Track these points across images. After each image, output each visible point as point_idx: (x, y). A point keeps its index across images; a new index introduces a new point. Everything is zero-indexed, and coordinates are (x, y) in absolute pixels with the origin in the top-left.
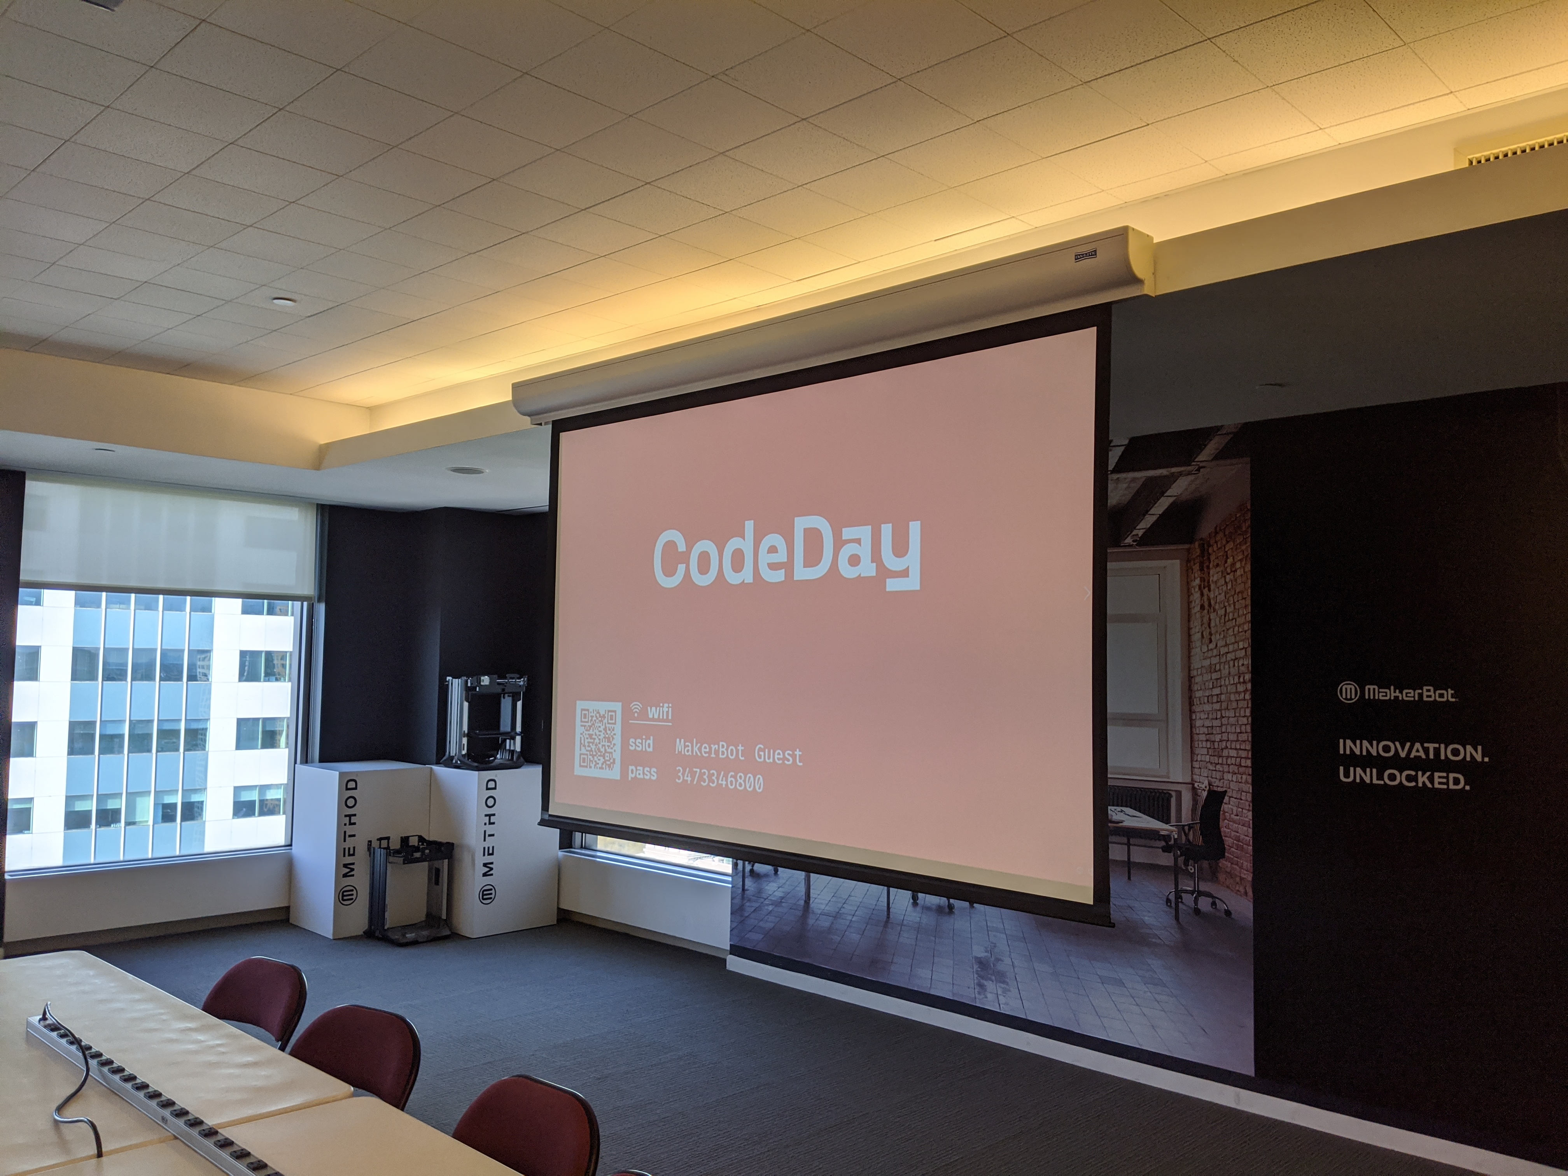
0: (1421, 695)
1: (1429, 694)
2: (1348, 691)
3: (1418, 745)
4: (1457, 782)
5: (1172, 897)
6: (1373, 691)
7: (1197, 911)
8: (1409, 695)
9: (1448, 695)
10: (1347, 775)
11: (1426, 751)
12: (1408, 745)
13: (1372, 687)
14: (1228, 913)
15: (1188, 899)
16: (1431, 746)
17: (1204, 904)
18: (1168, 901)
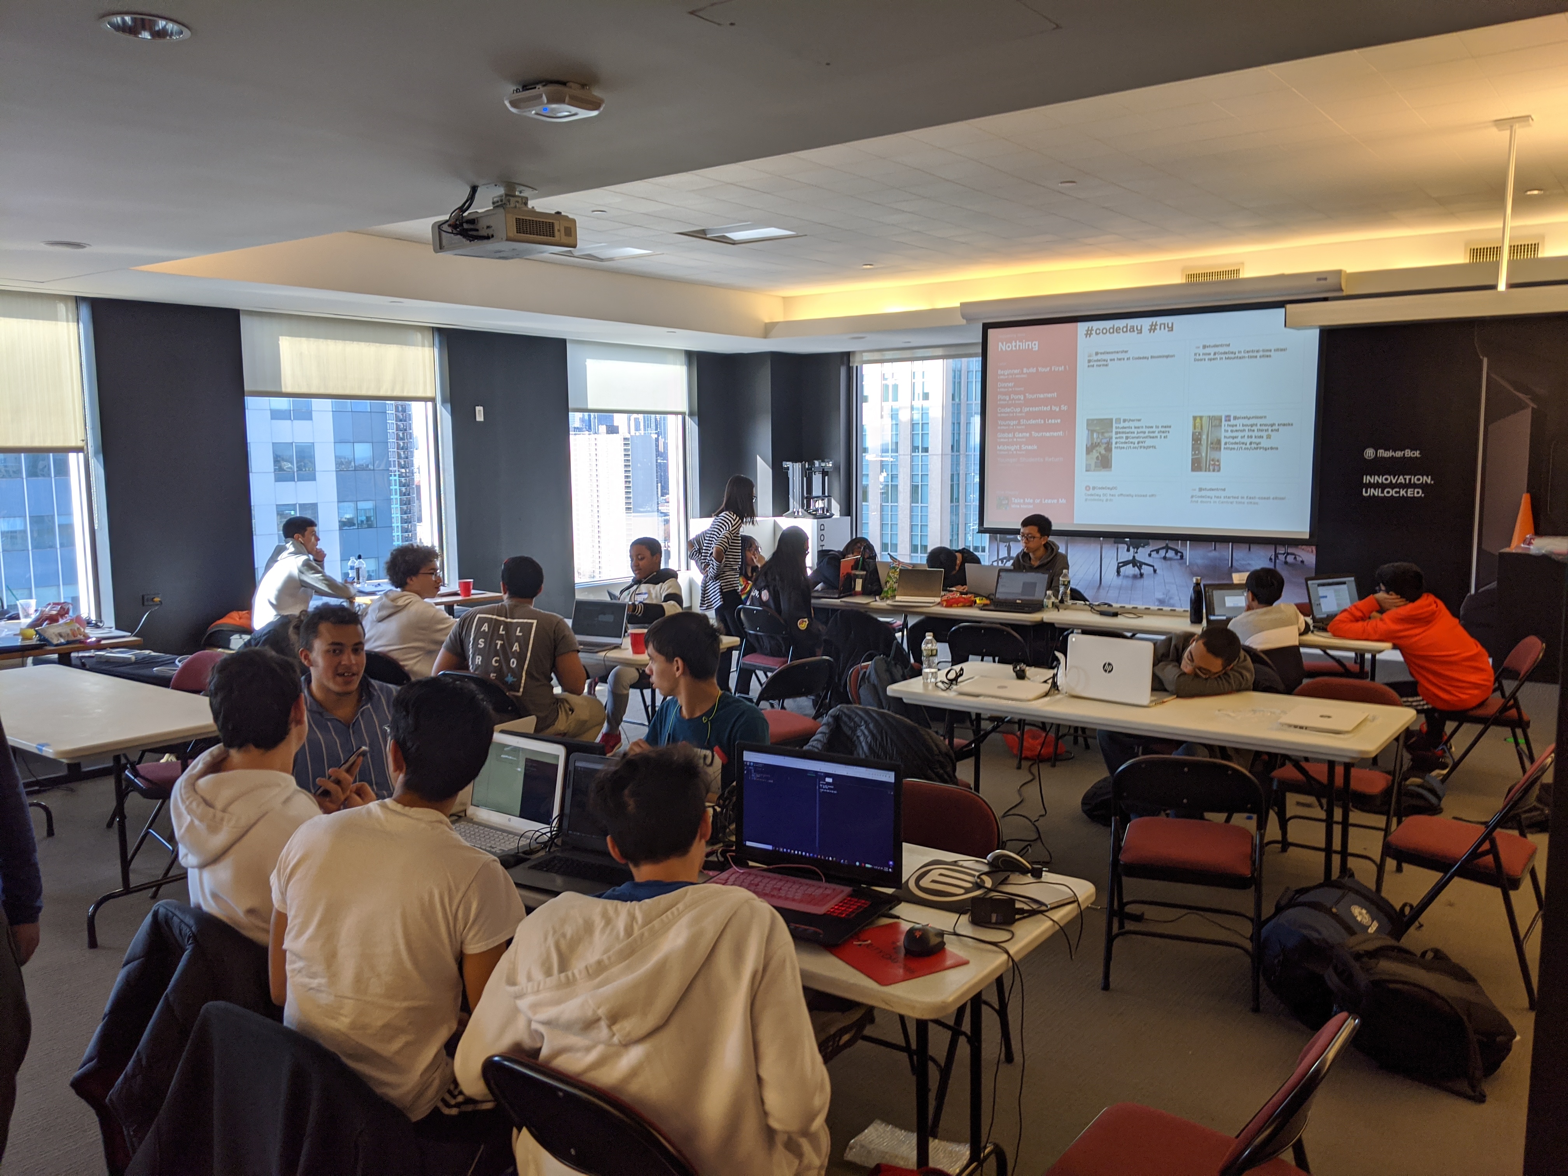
0: (1404, 454)
1: (1408, 453)
2: (1369, 453)
3: (1401, 477)
4: (1418, 493)
5: (1273, 557)
6: (1382, 453)
7: (1286, 563)
8: (1399, 454)
9: (1417, 454)
10: (1366, 492)
11: (1405, 479)
12: (1396, 477)
13: (1381, 451)
14: (1302, 562)
15: (1282, 558)
16: (1408, 477)
17: (1290, 559)
18: (1271, 559)
